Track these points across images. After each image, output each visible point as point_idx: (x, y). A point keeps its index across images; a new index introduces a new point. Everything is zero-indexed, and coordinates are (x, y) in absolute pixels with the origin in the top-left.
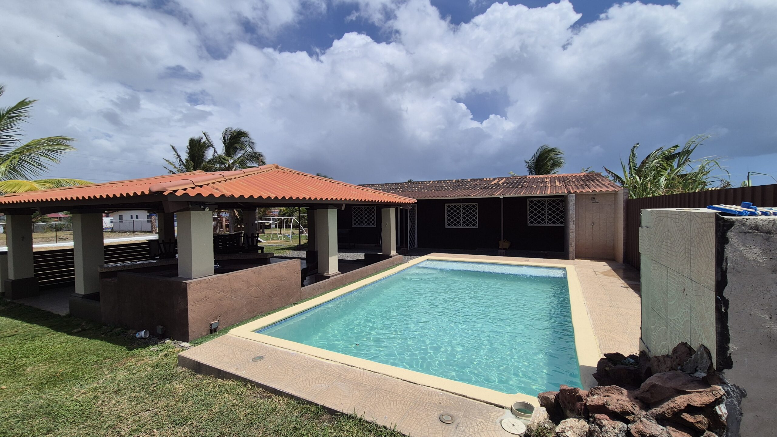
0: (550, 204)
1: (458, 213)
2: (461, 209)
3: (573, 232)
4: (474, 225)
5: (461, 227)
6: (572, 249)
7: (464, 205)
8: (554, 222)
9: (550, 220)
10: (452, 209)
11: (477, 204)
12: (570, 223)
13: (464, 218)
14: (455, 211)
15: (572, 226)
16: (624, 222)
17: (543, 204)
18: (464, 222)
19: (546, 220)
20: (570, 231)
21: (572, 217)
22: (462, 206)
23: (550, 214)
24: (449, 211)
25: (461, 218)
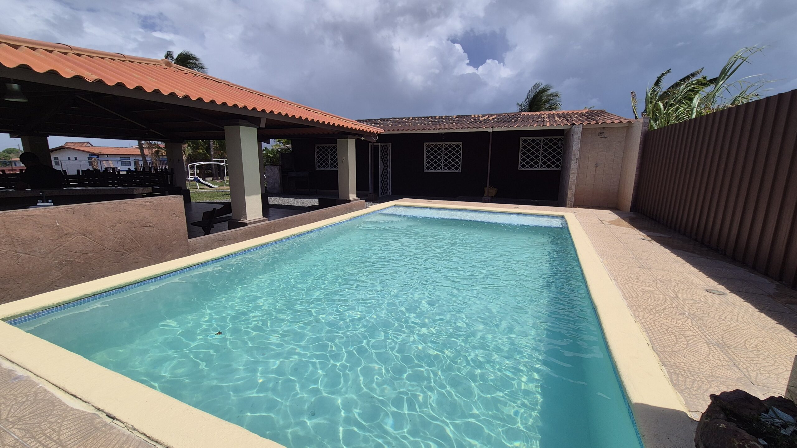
0: (546, 144)
1: (439, 154)
2: (443, 149)
3: (574, 173)
4: (457, 168)
5: (442, 171)
6: (570, 195)
7: (447, 145)
8: (549, 166)
9: (544, 163)
10: (432, 149)
11: (461, 143)
12: (572, 162)
13: (446, 160)
14: (436, 152)
15: (574, 166)
16: (638, 161)
17: (538, 144)
18: (446, 165)
19: (540, 163)
20: (571, 172)
21: (575, 154)
22: (445, 146)
23: (545, 157)
24: (429, 152)
25: (443, 160)
